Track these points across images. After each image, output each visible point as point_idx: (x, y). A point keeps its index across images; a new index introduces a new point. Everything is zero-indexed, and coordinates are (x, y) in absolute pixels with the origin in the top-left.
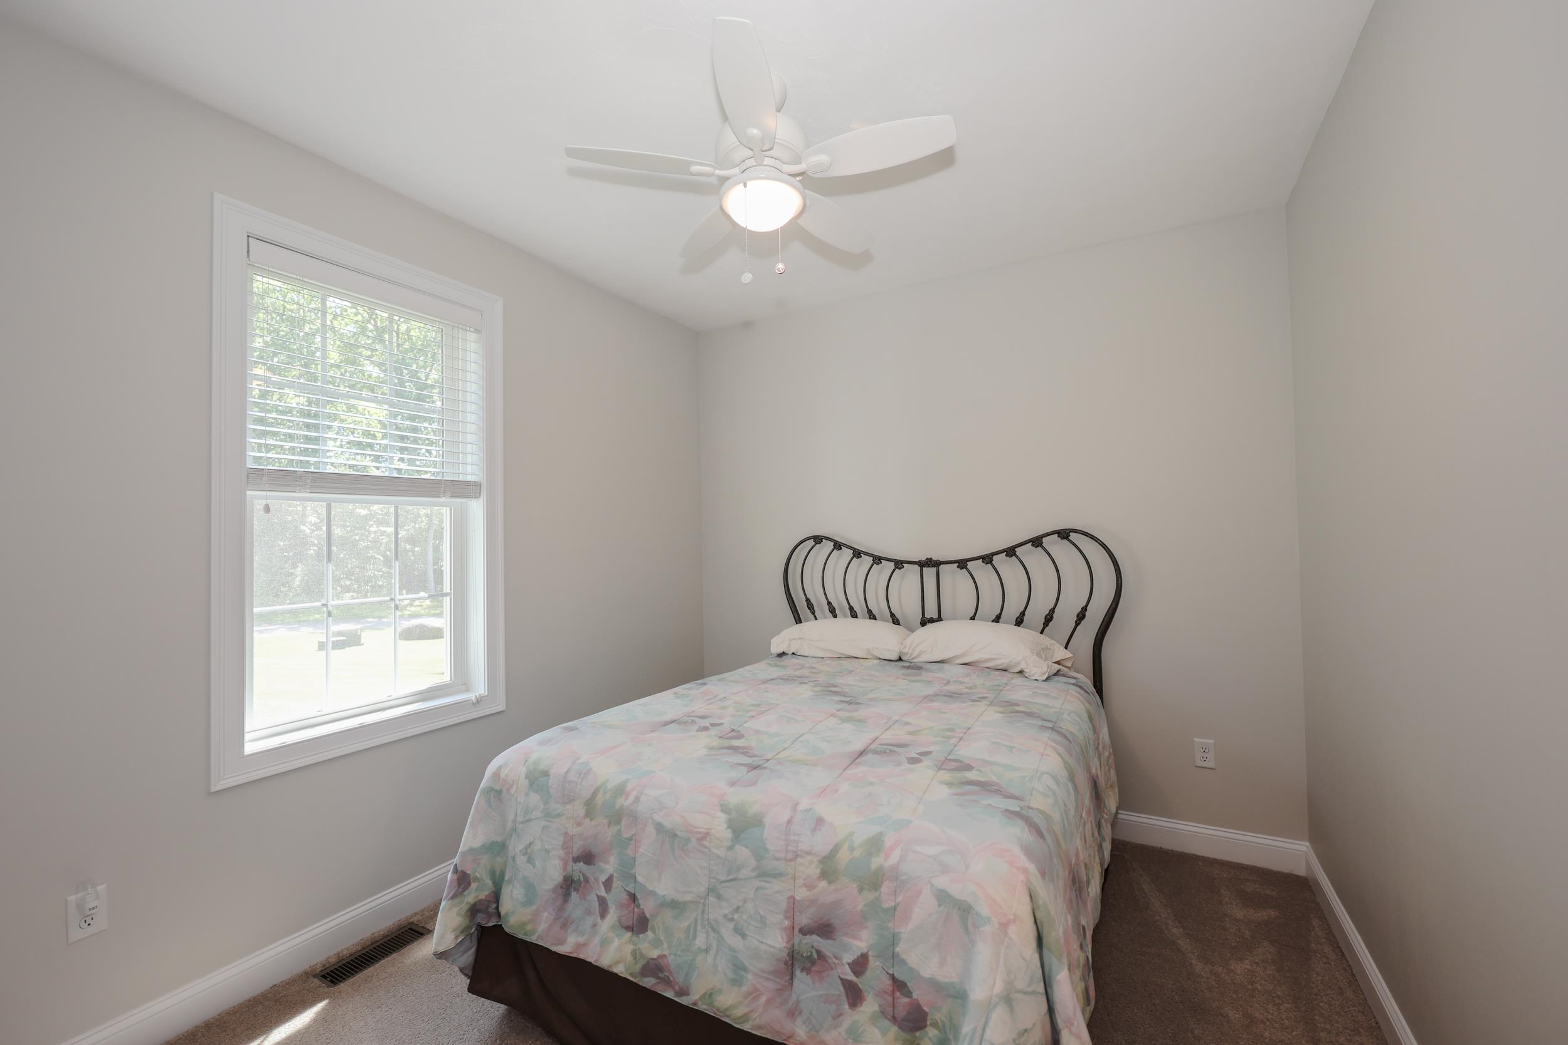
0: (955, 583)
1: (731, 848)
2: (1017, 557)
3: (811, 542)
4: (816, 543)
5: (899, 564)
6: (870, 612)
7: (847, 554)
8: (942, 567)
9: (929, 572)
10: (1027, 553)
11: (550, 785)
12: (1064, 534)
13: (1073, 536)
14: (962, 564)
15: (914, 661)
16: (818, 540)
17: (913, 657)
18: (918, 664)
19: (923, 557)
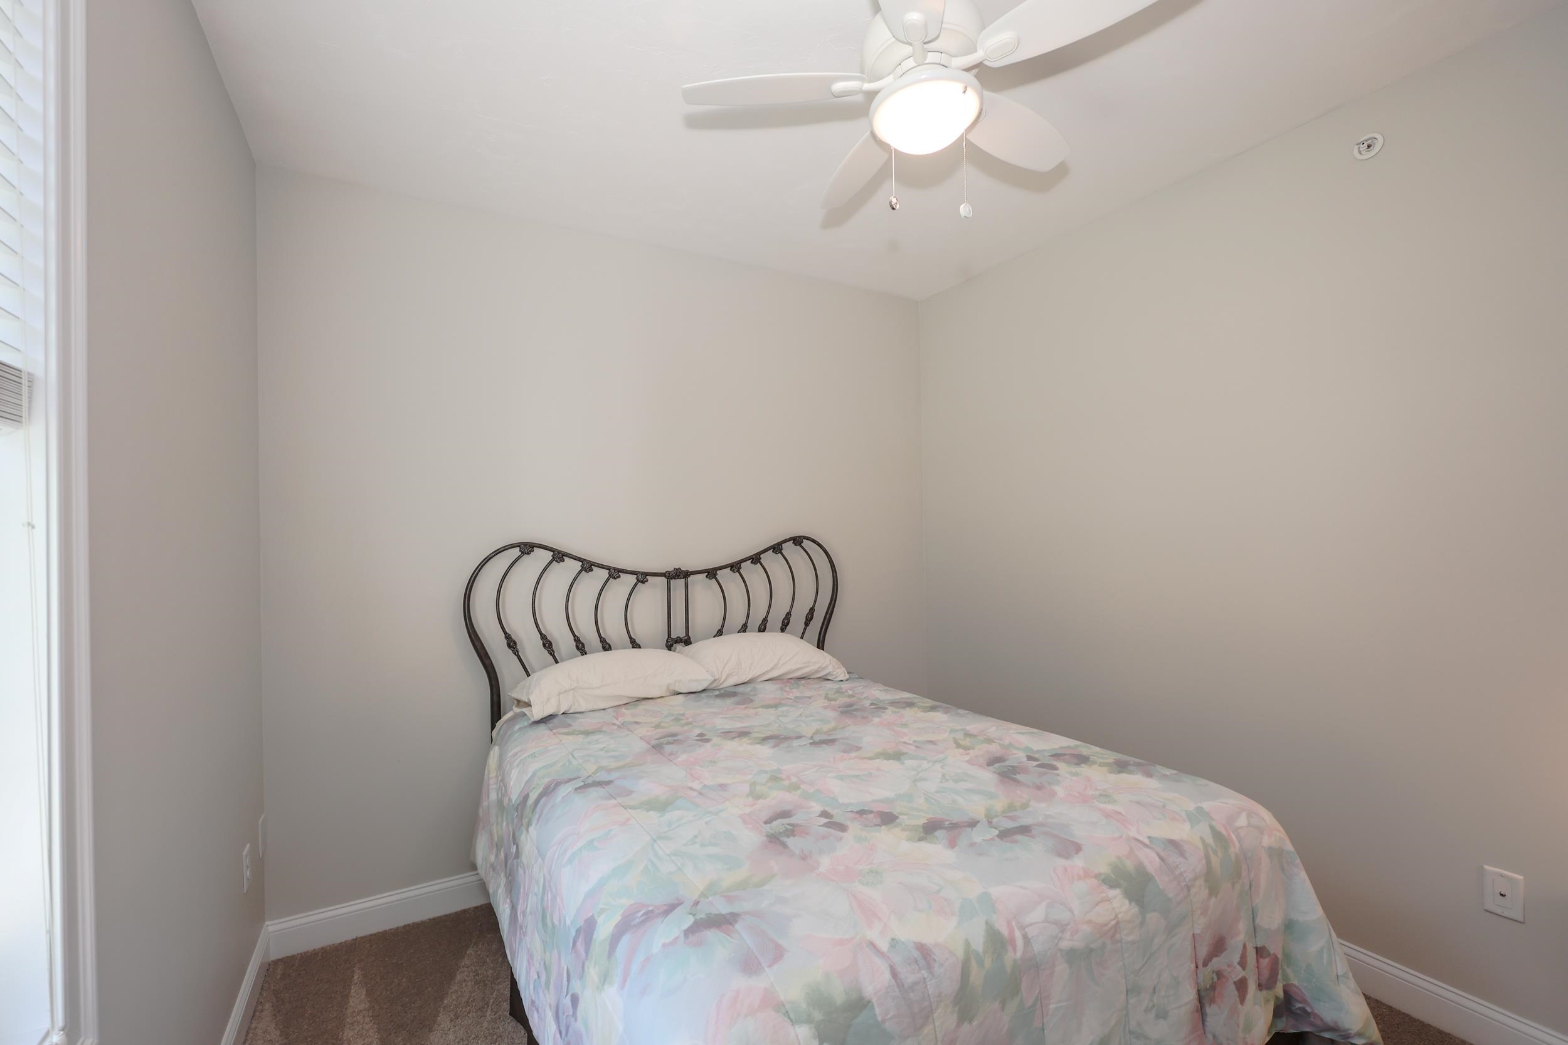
0: (704, 594)
1: (1142, 923)
2: (761, 564)
3: (516, 552)
4: (523, 553)
5: (642, 577)
6: (603, 641)
7: (571, 567)
8: (691, 579)
9: (677, 584)
10: (768, 559)
11: (879, 1018)
12: (797, 541)
13: (806, 543)
14: (711, 573)
15: (721, 687)
16: (527, 548)
17: (721, 682)
18: (728, 689)
19: (670, 567)
